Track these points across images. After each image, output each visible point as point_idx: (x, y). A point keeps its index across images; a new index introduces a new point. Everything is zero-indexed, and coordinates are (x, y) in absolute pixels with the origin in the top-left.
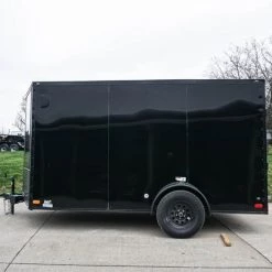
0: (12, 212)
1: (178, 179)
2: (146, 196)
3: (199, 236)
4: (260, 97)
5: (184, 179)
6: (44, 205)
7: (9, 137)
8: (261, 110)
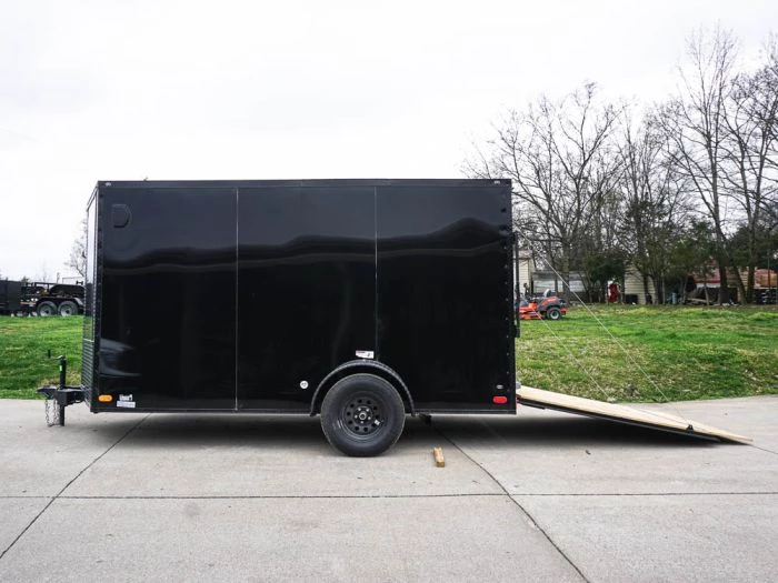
0: (62, 422)
1: (359, 354)
2: (304, 385)
3: (395, 453)
4: (504, 210)
5: (370, 354)
6: (119, 404)
7: (57, 287)
8: (504, 233)
